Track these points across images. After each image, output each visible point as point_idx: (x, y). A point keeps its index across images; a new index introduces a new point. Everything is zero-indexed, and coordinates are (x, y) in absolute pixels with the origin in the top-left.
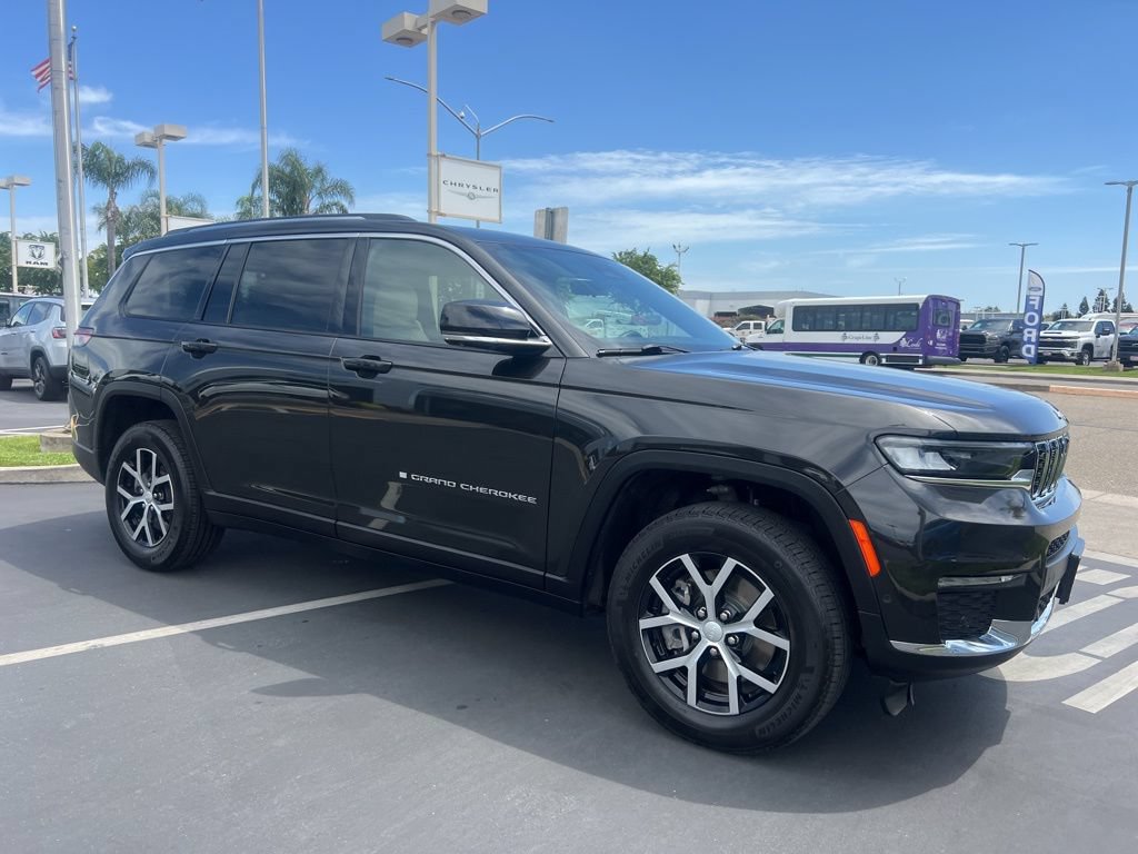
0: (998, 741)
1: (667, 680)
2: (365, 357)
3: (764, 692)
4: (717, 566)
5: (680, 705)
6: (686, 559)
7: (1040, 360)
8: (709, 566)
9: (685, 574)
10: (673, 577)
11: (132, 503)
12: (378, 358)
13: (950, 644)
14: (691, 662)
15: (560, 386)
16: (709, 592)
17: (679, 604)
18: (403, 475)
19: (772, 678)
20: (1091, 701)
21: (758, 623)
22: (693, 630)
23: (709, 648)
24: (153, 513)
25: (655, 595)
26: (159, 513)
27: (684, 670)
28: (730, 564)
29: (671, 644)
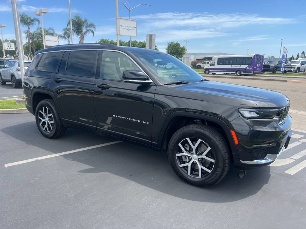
0: (267, 183)
1: (183, 169)
2: (102, 84)
3: (208, 172)
4: (196, 141)
5: (187, 175)
6: (188, 139)
7: (285, 72)
8: (194, 141)
9: (188, 143)
10: (185, 143)
11: (43, 121)
12: (106, 85)
13: (255, 161)
14: (189, 165)
15: (155, 93)
16: (194, 148)
17: (186, 150)
18: (114, 116)
19: (210, 169)
20: (292, 172)
21: (206, 155)
22: (190, 157)
23: (194, 161)
24: (48, 124)
25: (180, 148)
26: (50, 124)
27: (187, 166)
28: (199, 141)
29: (184, 160)
